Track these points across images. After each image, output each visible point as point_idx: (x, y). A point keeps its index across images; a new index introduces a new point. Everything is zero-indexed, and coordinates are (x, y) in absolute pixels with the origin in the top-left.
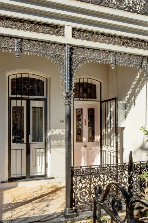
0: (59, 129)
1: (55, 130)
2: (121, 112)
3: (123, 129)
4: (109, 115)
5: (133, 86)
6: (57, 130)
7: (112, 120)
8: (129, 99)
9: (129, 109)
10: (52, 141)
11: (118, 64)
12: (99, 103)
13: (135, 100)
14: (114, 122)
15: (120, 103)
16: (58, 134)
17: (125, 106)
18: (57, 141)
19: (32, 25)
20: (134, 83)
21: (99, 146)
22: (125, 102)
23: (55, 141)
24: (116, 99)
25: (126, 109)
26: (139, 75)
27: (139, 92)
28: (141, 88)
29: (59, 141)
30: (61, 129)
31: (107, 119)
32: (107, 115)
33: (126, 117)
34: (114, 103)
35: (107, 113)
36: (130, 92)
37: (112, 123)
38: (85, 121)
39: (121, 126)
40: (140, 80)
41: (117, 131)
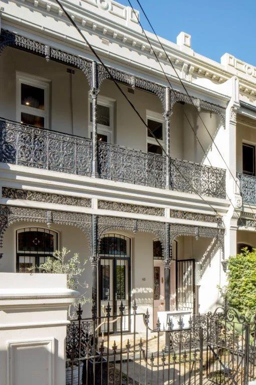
0: (142, 287)
1: (139, 288)
2: (198, 272)
3: (199, 287)
4: (186, 274)
5: (208, 250)
6: (141, 289)
7: (189, 279)
8: (205, 261)
9: (205, 269)
10: (136, 299)
11: (201, 236)
12: (175, 261)
13: (210, 262)
14: (192, 281)
15: (197, 263)
16: (141, 292)
17: (201, 267)
18: (141, 299)
19: (143, 209)
20: (210, 247)
21: (175, 304)
22: (201, 263)
23: (139, 299)
24: (194, 261)
25: (201, 269)
26: (214, 241)
27: (214, 255)
28: (215, 252)
29: (142, 299)
30: (144, 287)
31: (184, 277)
32: (184, 274)
33: (201, 276)
34: (192, 263)
35: (184, 272)
36: (205, 254)
37: (189, 281)
38: (162, 278)
39: (198, 285)
40: (214, 245)
41: (194, 289)
